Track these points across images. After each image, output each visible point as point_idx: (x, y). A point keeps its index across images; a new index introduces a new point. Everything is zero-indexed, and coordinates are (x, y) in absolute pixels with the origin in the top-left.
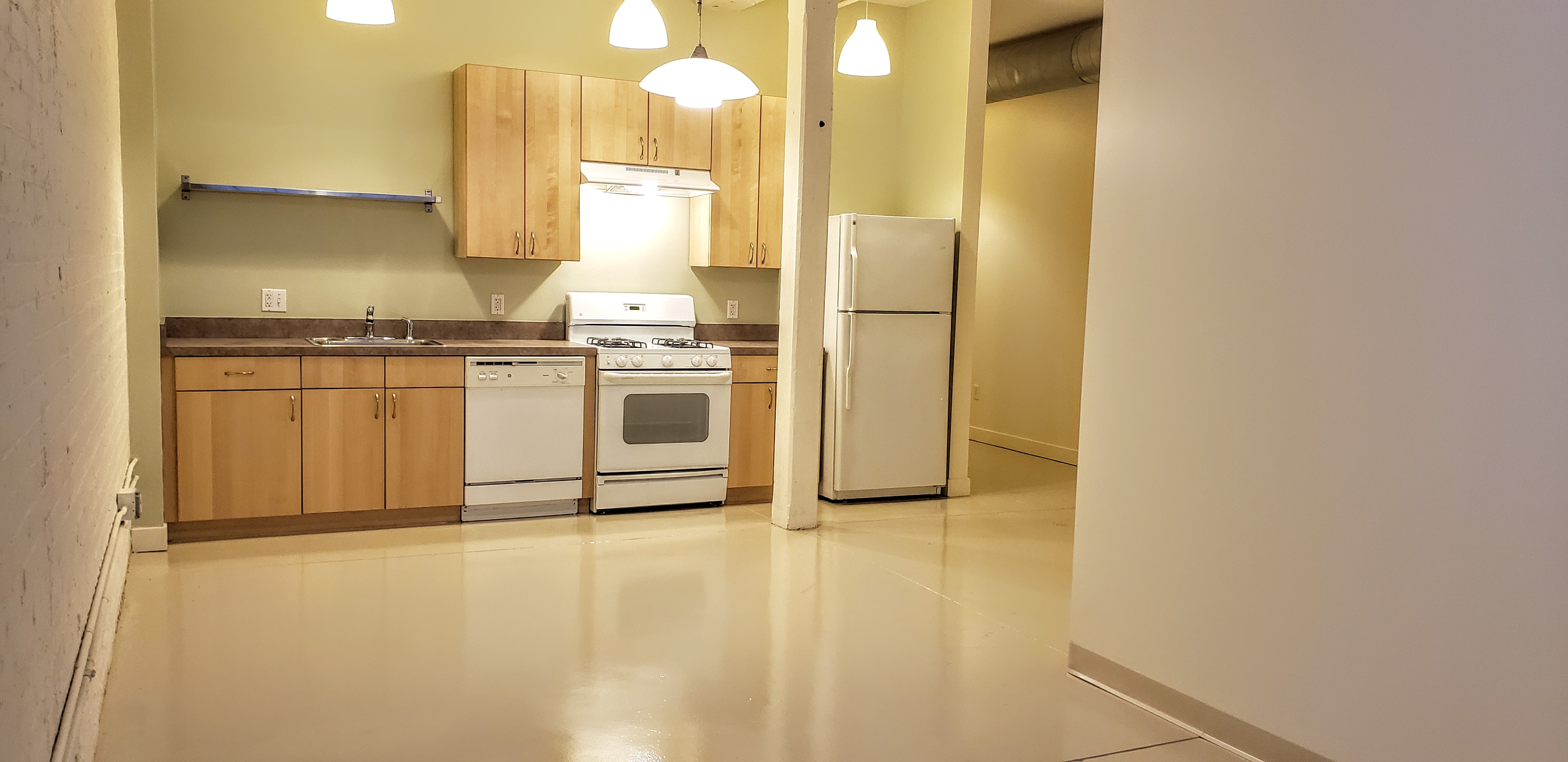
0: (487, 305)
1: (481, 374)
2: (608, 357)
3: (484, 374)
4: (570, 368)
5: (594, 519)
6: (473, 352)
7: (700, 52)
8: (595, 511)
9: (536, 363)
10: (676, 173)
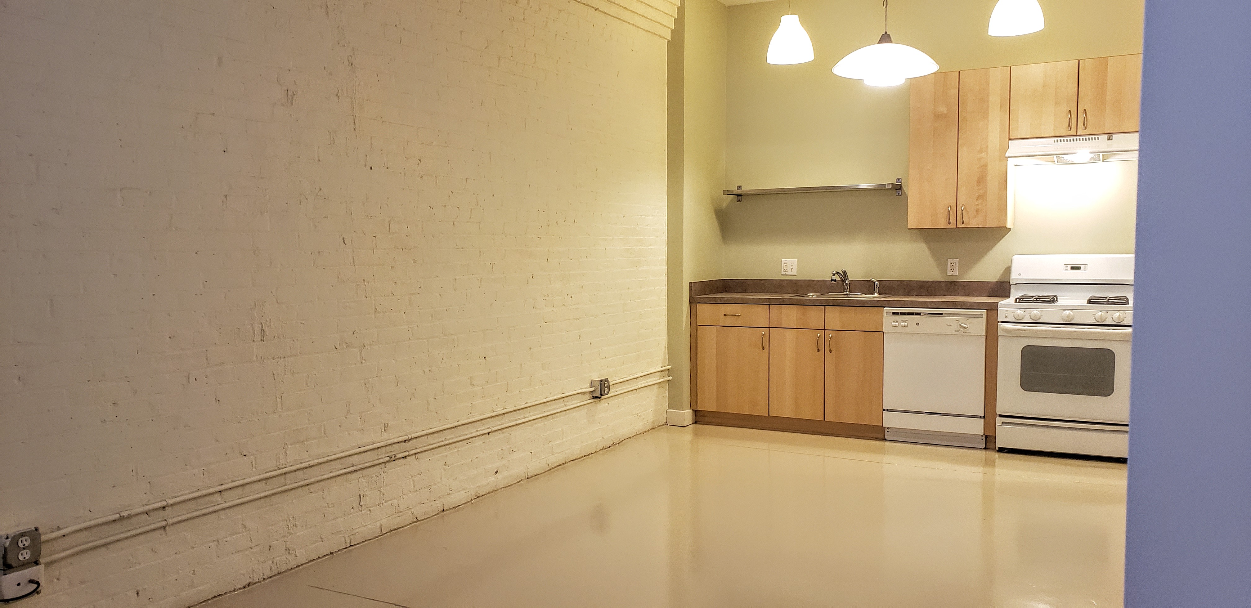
0: (943, 266)
1: (894, 322)
2: (1007, 311)
3: (897, 322)
4: (971, 319)
5: (997, 455)
6: (889, 304)
7: (885, 38)
8: (997, 449)
9: (942, 314)
10: (1109, 138)
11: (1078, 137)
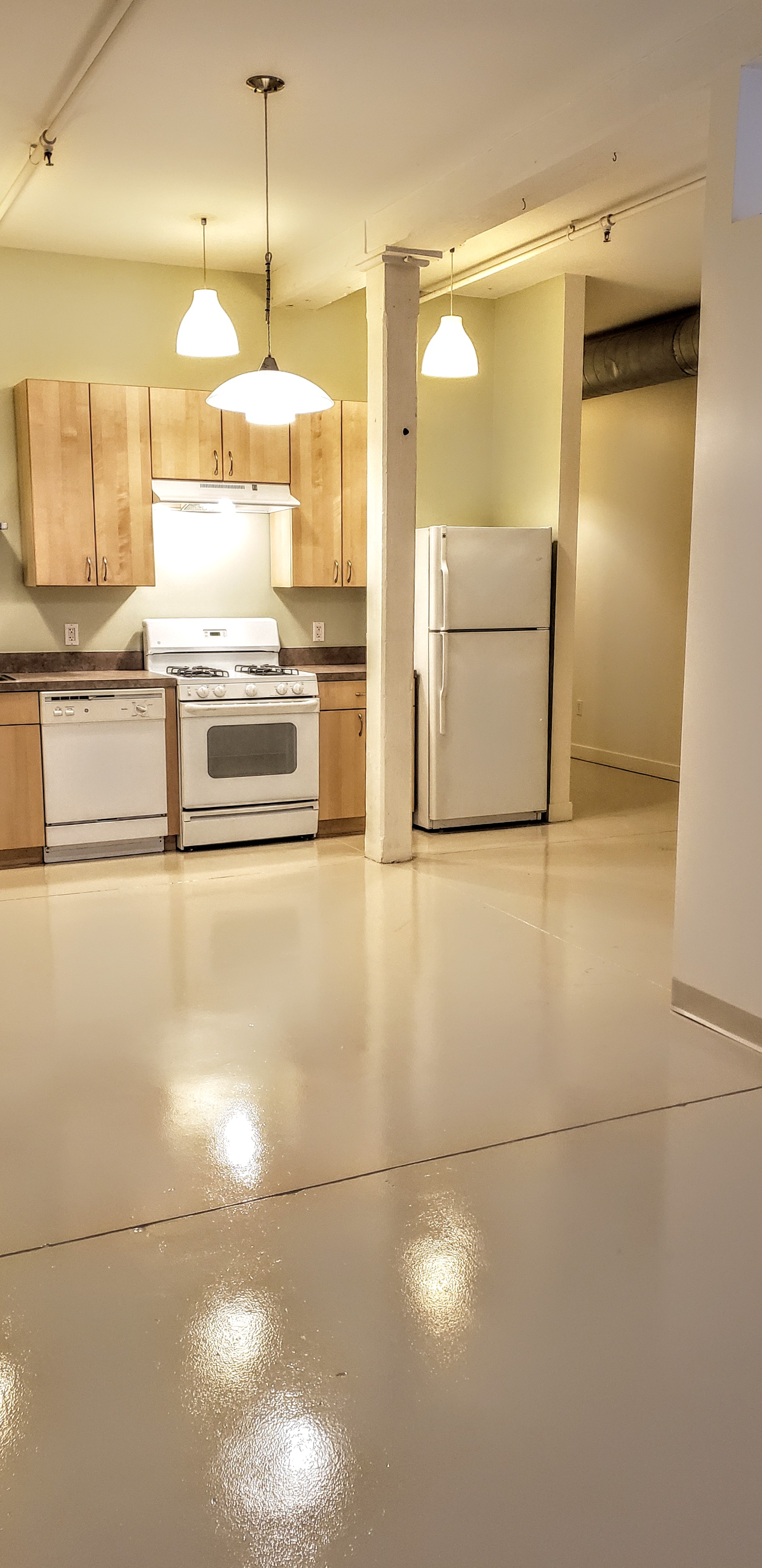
0: (59, 633)
1: (56, 710)
2: (189, 688)
3: (60, 709)
4: (150, 701)
5: (181, 856)
6: (46, 686)
7: (270, 364)
8: (182, 849)
9: (113, 696)
10: (254, 488)
11: (223, 484)
